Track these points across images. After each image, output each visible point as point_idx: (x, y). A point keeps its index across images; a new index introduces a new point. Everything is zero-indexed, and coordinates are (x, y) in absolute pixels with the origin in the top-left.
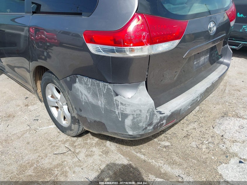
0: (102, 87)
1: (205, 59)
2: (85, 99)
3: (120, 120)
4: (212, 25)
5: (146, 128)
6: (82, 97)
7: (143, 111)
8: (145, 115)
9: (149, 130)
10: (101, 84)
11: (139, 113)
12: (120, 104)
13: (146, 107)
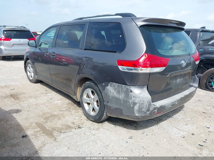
0: (124, 87)
1: (180, 80)
2: (112, 95)
3: (132, 106)
4: (183, 62)
5: (146, 112)
6: (110, 94)
7: (145, 102)
8: (146, 104)
9: (147, 114)
10: (123, 86)
11: (143, 102)
12: (133, 97)
13: (147, 99)
